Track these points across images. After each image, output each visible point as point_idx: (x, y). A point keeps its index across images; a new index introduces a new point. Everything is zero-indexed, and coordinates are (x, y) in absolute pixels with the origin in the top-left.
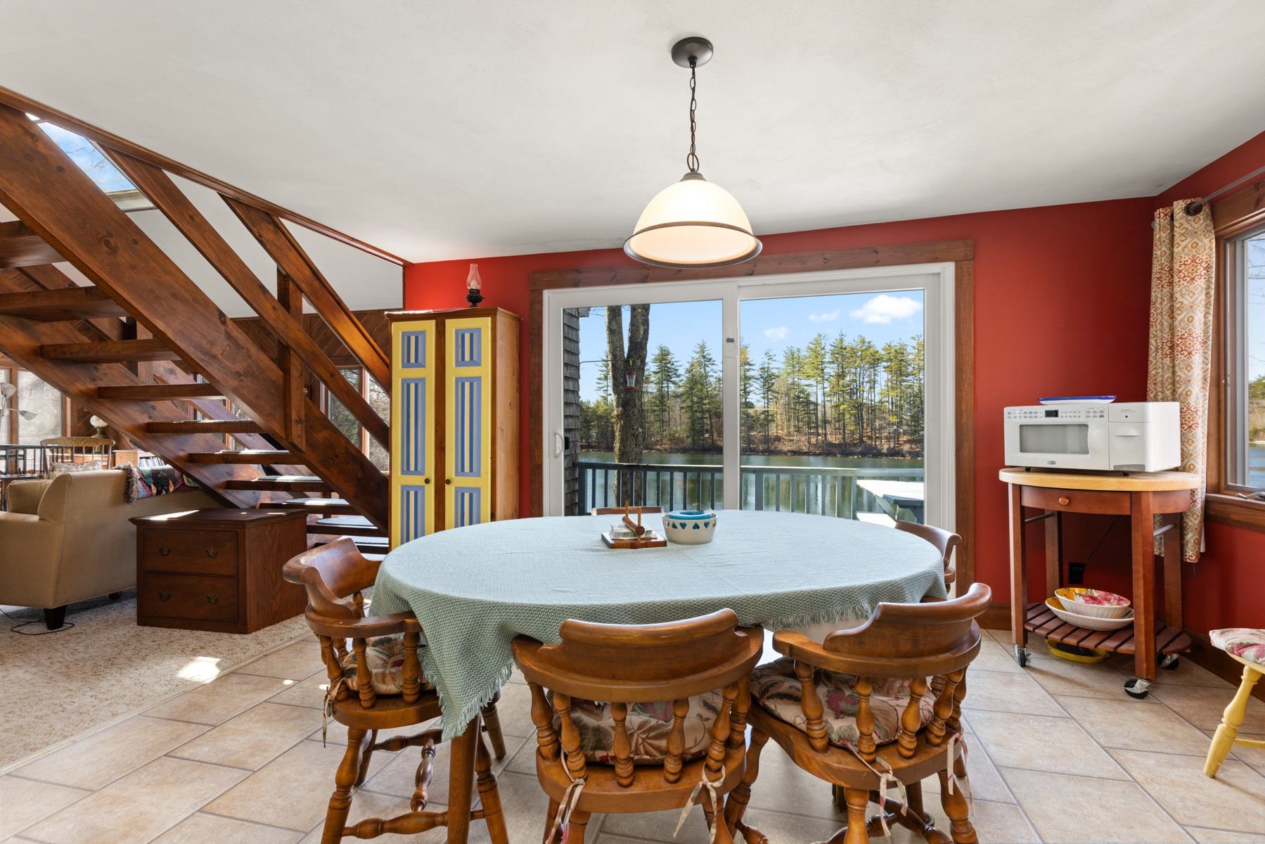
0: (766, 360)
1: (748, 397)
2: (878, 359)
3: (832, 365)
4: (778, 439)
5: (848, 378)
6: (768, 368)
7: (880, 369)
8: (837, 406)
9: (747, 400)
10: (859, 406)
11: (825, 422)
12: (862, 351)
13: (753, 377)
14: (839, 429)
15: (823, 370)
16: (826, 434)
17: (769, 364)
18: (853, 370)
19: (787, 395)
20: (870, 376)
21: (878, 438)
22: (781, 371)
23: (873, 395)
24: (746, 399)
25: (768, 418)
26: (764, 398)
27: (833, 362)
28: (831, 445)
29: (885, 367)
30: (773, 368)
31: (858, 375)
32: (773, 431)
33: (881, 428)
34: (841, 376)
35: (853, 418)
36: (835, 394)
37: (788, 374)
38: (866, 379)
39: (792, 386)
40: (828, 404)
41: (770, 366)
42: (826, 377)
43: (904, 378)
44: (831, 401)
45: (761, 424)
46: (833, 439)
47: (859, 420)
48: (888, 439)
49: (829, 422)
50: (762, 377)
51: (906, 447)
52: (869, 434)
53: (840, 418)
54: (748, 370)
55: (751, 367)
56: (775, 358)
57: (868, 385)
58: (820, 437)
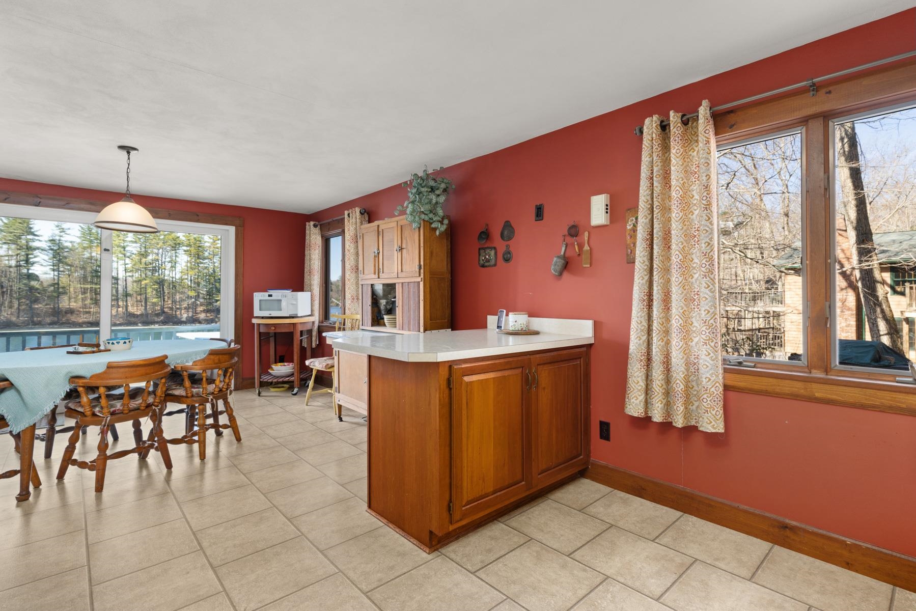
0: (57, 232)
1: (32, 268)
2: (179, 244)
3: (134, 245)
4: (71, 311)
5: (150, 258)
6: (59, 240)
7: (181, 251)
8: (139, 281)
9: (30, 272)
10: (161, 283)
11: (127, 295)
12: (165, 236)
13: (38, 248)
14: (141, 302)
15: (124, 248)
16: (127, 306)
17: (61, 236)
18: (156, 251)
19: (83, 268)
20: (171, 257)
21: (178, 309)
22: (75, 244)
23: (174, 273)
24: (28, 270)
25: (58, 290)
26: (54, 270)
27: (136, 242)
28: (133, 315)
29: (185, 251)
30: (66, 241)
31: (159, 255)
32: (64, 303)
33: (182, 300)
34: (144, 255)
35: (154, 292)
36: (137, 270)
37: (84, 248)
38: (168, 259)
39: (89, 261)
40: (130, 280)
41: (62, 238)
42: (128, 254)
43: (201, 261)
44: (133, 276)
45: (48, 297)
46: (136, 310)
47: (160, 294)
48: (187, 309)
49: (131, 295)
50: (52, 250)
51: (202, 316)
52: (170, 306)
53: (142, 292)
54: (33, 240)
55: (37, 238)
56: (68, 232)
57: (170, 265)
58: (120, 309)
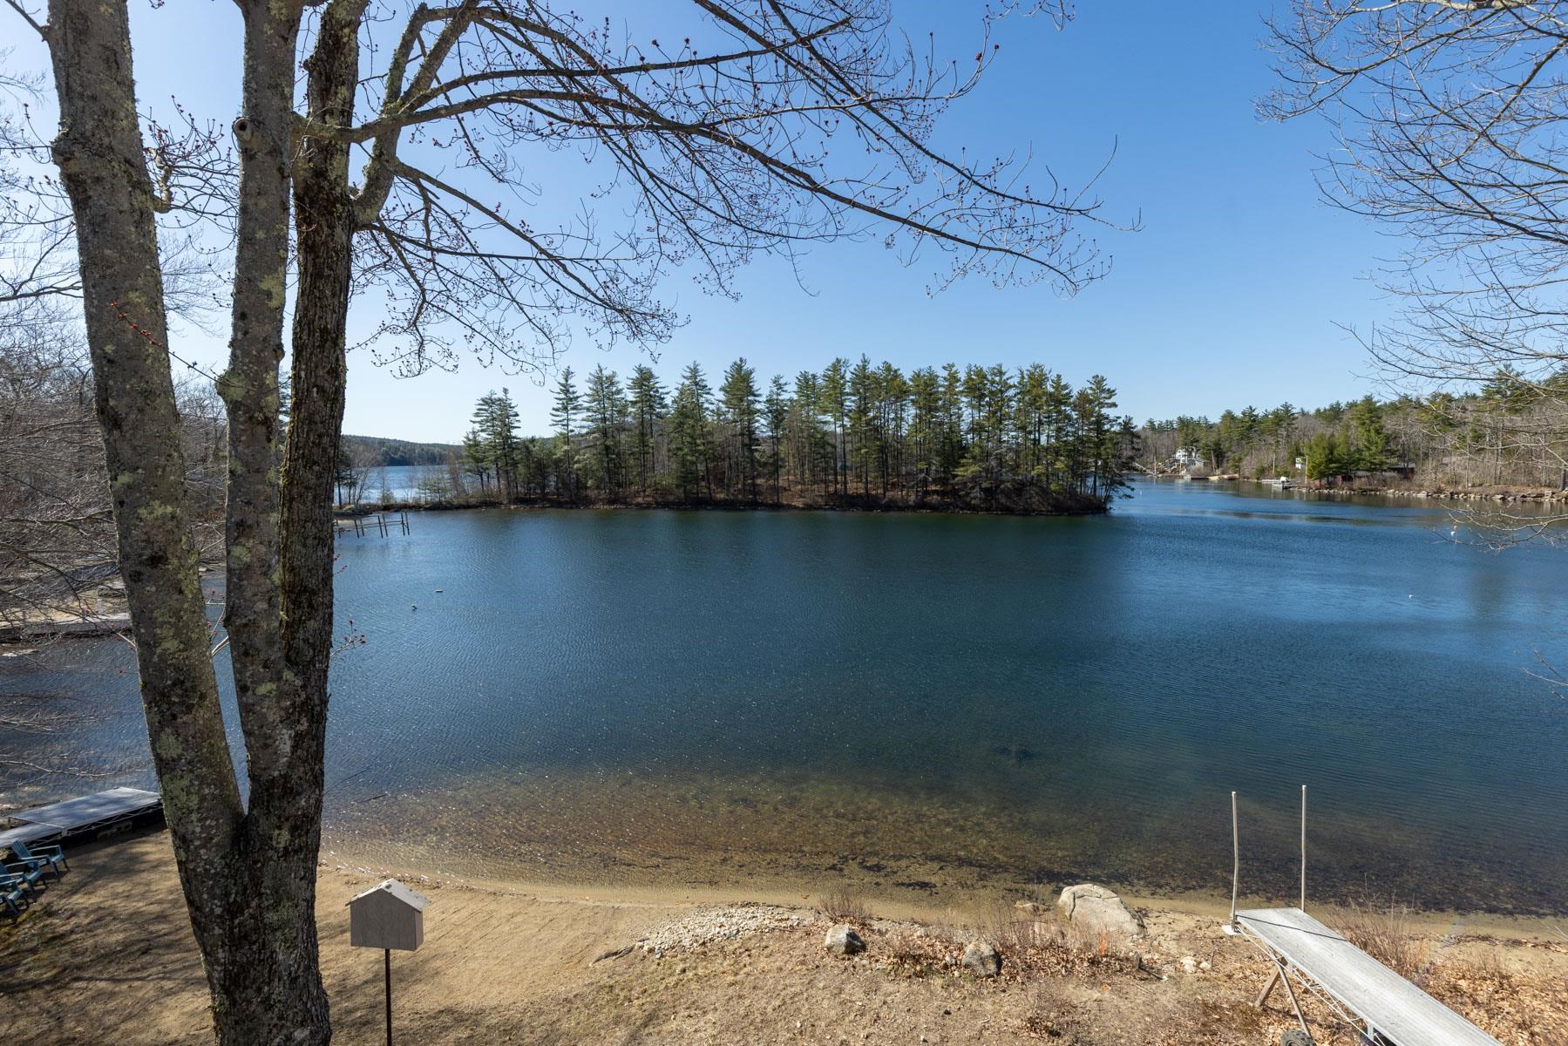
0: (775, 389)
2: (905, 392)
3: (853, 398)
5: (871, 414)
6: (777, 399)
7: (908, 403)
8: (859, 449)
10: (884, 448)
11: (845, 467)
12: (887, 382)
13: (759, 411)
14: (861, 477)
15: (842, 403)
16: (845, 483)
17: (778, 394)
18: (877, 404)
19: (801, 433)
20: (896, 411)
21: (906, 485)
22: (793, 404)
24: (750, 438)
25: (778, 462)
26: (773, 437)
27: (854, 394)
28: (852, 495)
29: (913, 401)
30: (783, 400)
31: (882, 410)
32: (784, 478)
33: (910, 473)
34: (863, 411)
35: (876, 464)
36: (857, 432)
37: (802, 406)
38: (892, 415)
39: (806, 423)
40: (848, 447)
41: (779, 397)
42: (846, 412)
43: (936, 413)
44: (852, 441)
45: (769, 471)
46: (854, 488)
47: (883, 465)
48: (916, 488)
49: (850, 468)
50: (770, 412)
53: (862, 463)
54: (753, 402)
55: (757, 398)
56: (785, 388)
57: (894, 423)
58: (839, 486)
